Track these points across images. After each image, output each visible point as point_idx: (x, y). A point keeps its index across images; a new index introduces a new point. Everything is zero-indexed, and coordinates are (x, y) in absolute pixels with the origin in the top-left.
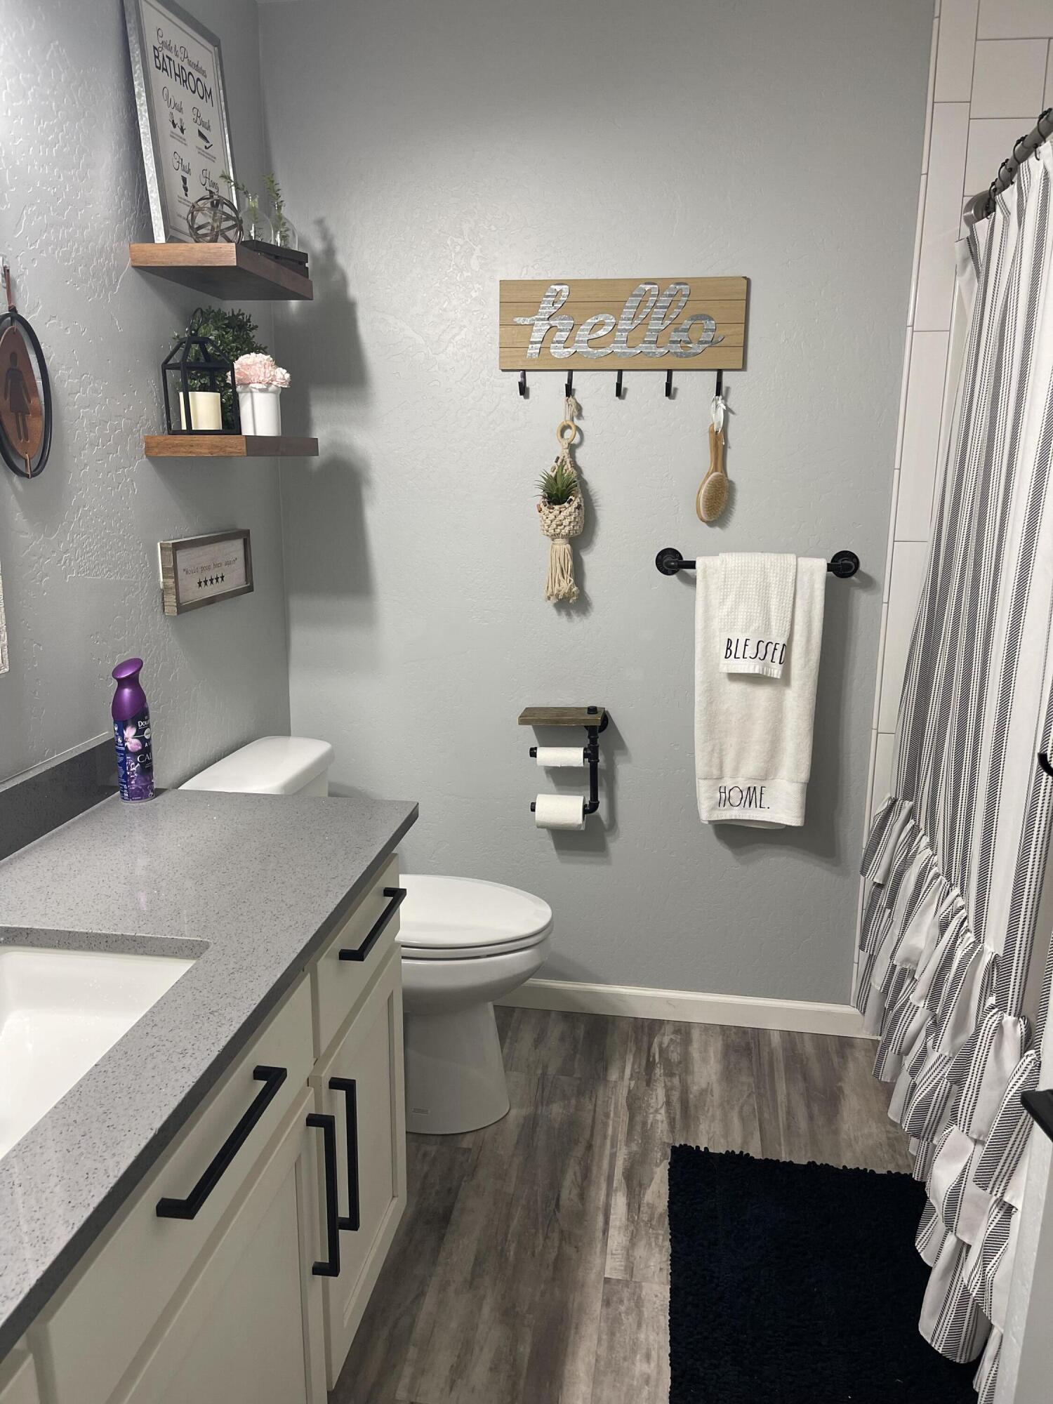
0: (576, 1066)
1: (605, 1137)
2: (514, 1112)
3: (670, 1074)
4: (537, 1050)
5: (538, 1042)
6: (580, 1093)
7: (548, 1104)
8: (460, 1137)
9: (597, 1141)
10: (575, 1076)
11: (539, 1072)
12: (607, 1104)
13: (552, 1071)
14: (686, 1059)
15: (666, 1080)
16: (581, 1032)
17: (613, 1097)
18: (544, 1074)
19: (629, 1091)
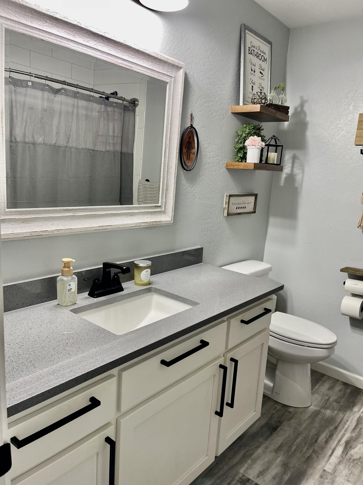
0: (342, 401)
1: (343, 428)
2: (311, 407)
4: (329, 391)
5: (330, 388)
6: (340, 410)
7: (325, 409)
8: (290, 407)
9: (339, 428)
10: (340, 404)
11: (327, 398)
12: (349, 417)
13: (331, 399)
16: (348, 391)
17: (352, 416)
18: (328, 399)
19: (360, 417)
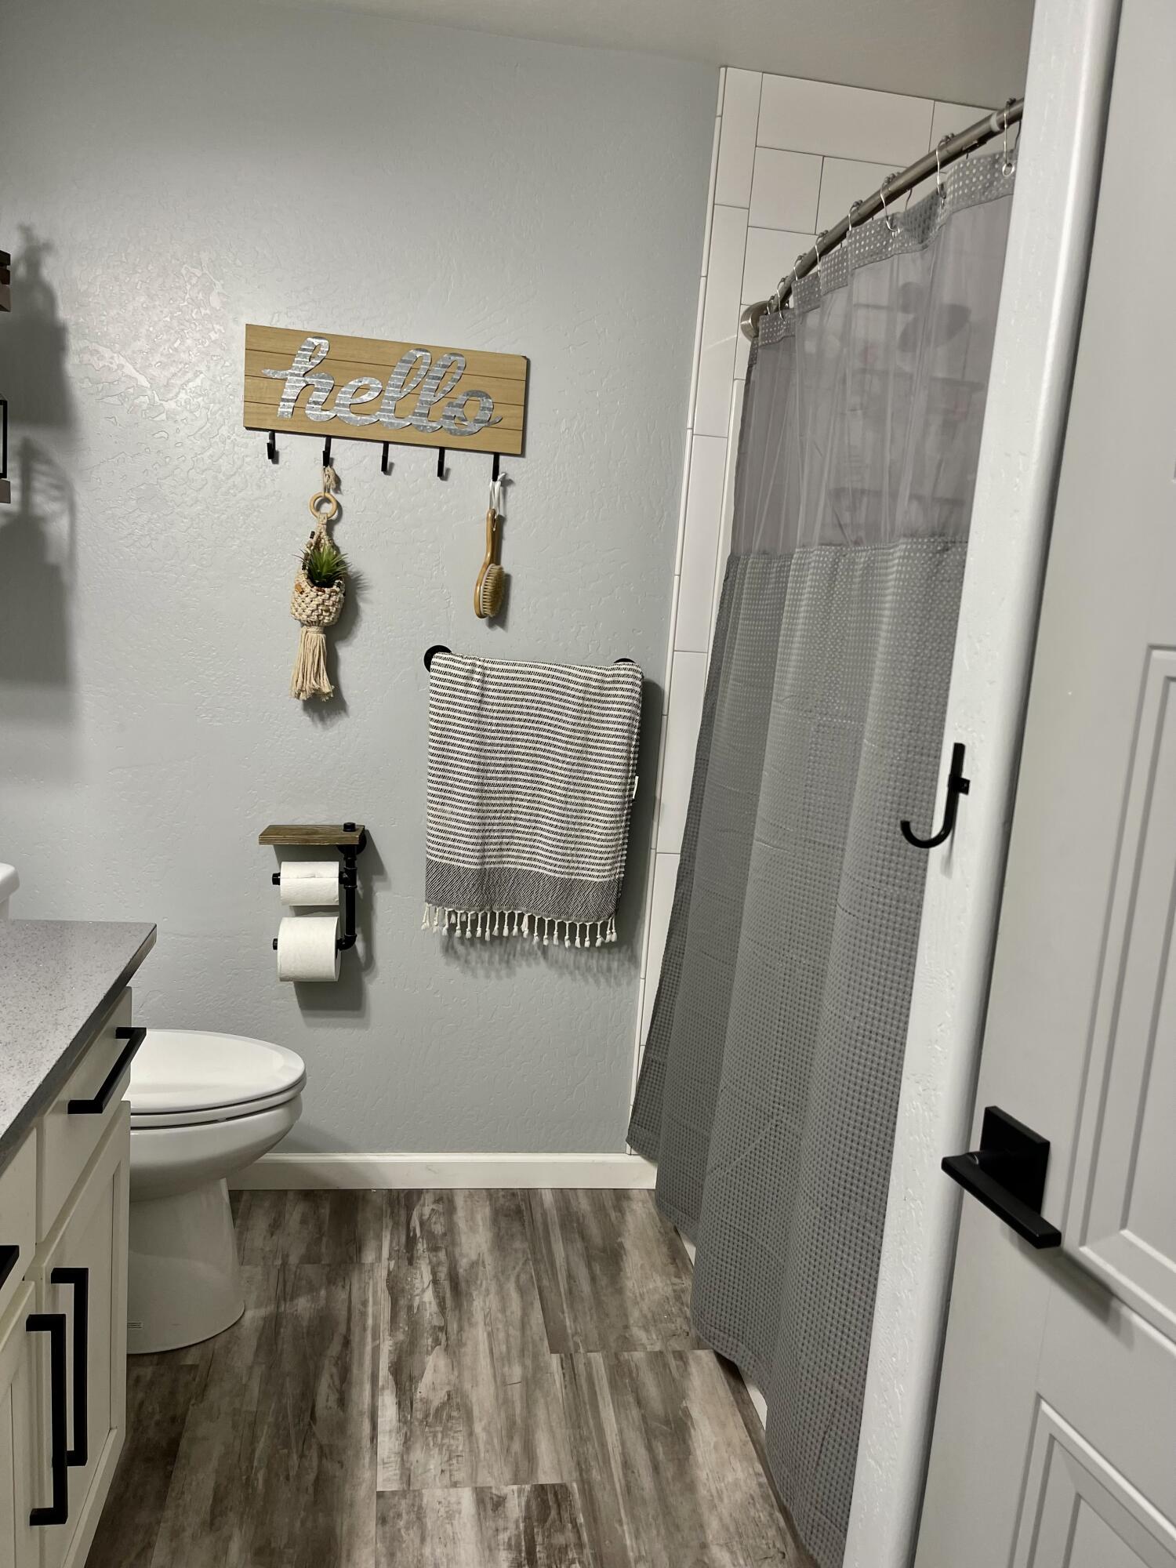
0: (323, 1250)
1: (364, 1329)
2: (249, 1314)
3: (434, 1249)
4: (274, 1237)
5: (275, 1227)
6: (331, 1282)
7: (292, 1299)
8: (184, 1351)
9: (355, 1339)
10: (323, 1262)
11: (279, 1262)
12: (364, 1291)
13: (293, 1260)
14: (451, 1230)
15: (431, 1256)
16: (325, 1211)
17: (371, 1283)
18: (285, 1264)
19: (389, 1273)
